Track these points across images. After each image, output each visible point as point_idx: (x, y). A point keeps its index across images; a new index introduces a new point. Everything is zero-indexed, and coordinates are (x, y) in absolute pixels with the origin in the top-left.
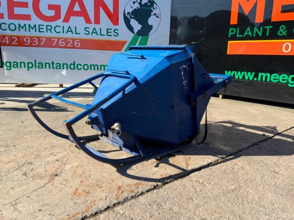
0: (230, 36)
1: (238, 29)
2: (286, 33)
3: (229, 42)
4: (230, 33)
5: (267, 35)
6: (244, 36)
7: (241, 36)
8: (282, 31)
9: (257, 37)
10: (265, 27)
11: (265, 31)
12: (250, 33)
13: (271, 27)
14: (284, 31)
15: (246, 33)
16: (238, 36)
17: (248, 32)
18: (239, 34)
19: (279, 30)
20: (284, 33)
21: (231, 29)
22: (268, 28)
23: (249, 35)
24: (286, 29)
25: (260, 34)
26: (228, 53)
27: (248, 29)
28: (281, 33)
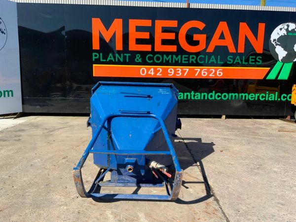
0: (94, 60)
1: (101, 54)
2: (142, 60)
3: (94, 65)
4: (94, 58)
5: (127, 61)
6: (108, 61)
7: (105, 60)
8: (138, 58)
9: (119, 63)
10: (125, 55)
11: (125, 57)
12: (112, 59)
13: (130, 55)
14: (140, 58)
15: (109, 59)
16: (101, 60)
17: (110, 57)
18: (103, 59)
19: (136, 57)
20: (140, 60)
21: (94, 54)
22: (127, 55)
23: (112, 60)
24: (141, 57)
25: (122, 60)
26: (94, 75)
27: (111, 55)
28: (137, 60)
